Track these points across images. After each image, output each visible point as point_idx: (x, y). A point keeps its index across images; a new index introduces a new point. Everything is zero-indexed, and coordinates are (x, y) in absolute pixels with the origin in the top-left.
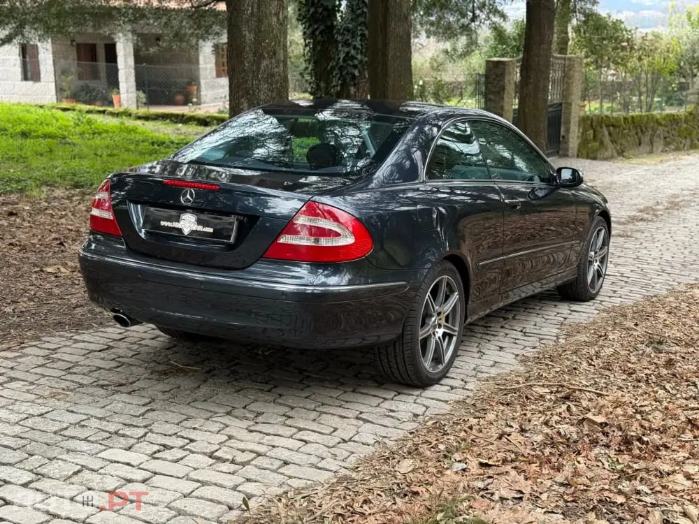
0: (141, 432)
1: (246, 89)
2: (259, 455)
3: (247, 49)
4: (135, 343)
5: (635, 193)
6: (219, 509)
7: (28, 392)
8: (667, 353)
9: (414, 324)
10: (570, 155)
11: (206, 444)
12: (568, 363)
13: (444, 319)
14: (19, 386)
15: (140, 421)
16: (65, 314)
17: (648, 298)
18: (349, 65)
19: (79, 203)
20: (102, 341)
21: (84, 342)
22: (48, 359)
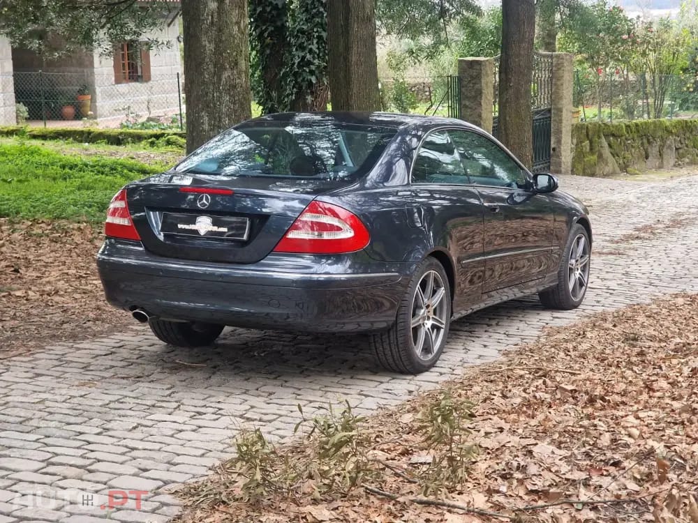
0: (175, 404)
1: (206, 101)
3: (207, 60)
4: (135, 349)
5: (634, 212)
7: (59, 382)
8: (641, 347)
9: (406, 312)
10: (563, 170)
11: (234, 411)
12: (547, 354)
13: (432, 312)
14: (47, 379)
15: (169, 399)
16: (55, 329)
17: (630, 306)
18: (304, 71)
20: (103, 348)
21: (85, 349)
22: (61, 361)
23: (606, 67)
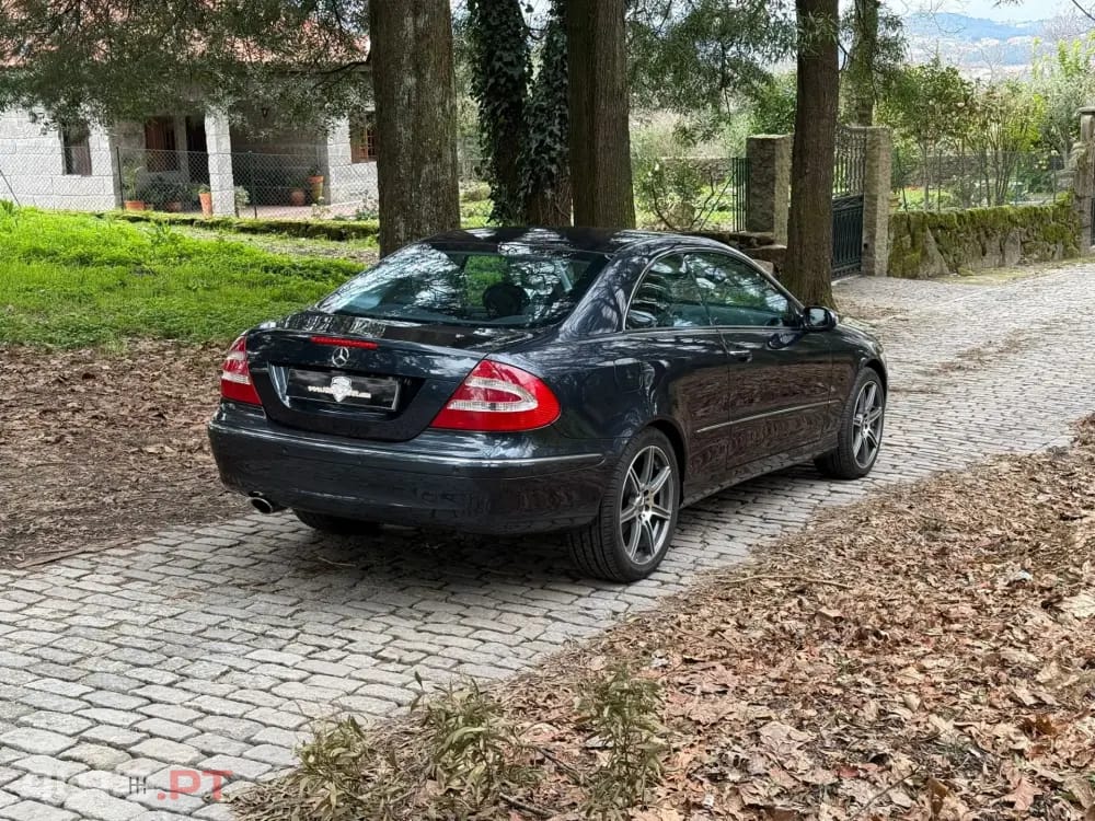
0: (293, 632)
1: (401, 203)
2: (429, 654)
3: (403, 151)
4: (272, 537)
5: (960, 329)
6: (385, 706)
7: (152, 592)
8: (943, 541)
9: (613, 504)
10: (877, 271)
11: (368, 645)
12: (812, 553)
13: (652, 499)
14: (139, 586)
15: (288, 622)
16: (180, 504)
17: (936, 474)
18: (543, 158)
19: (175, 360)
20: (231, 535)
21: (208, 536)
22: (169, 557)
23: (936, 142)
